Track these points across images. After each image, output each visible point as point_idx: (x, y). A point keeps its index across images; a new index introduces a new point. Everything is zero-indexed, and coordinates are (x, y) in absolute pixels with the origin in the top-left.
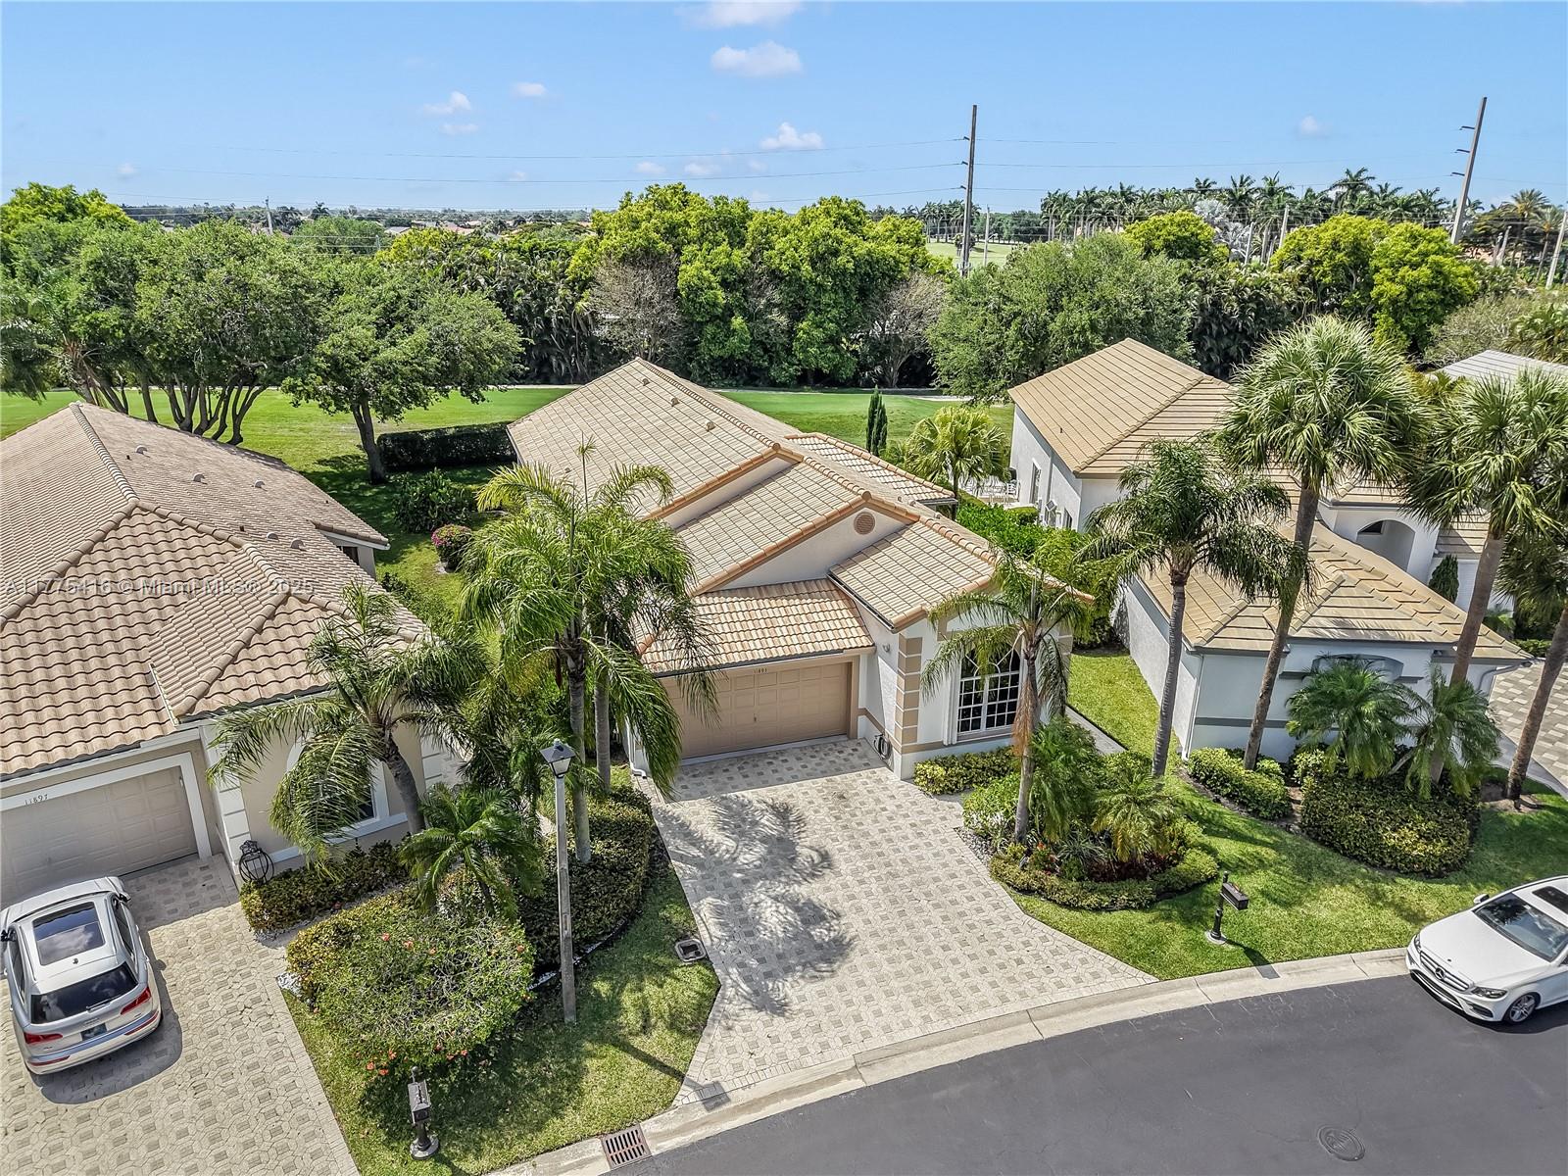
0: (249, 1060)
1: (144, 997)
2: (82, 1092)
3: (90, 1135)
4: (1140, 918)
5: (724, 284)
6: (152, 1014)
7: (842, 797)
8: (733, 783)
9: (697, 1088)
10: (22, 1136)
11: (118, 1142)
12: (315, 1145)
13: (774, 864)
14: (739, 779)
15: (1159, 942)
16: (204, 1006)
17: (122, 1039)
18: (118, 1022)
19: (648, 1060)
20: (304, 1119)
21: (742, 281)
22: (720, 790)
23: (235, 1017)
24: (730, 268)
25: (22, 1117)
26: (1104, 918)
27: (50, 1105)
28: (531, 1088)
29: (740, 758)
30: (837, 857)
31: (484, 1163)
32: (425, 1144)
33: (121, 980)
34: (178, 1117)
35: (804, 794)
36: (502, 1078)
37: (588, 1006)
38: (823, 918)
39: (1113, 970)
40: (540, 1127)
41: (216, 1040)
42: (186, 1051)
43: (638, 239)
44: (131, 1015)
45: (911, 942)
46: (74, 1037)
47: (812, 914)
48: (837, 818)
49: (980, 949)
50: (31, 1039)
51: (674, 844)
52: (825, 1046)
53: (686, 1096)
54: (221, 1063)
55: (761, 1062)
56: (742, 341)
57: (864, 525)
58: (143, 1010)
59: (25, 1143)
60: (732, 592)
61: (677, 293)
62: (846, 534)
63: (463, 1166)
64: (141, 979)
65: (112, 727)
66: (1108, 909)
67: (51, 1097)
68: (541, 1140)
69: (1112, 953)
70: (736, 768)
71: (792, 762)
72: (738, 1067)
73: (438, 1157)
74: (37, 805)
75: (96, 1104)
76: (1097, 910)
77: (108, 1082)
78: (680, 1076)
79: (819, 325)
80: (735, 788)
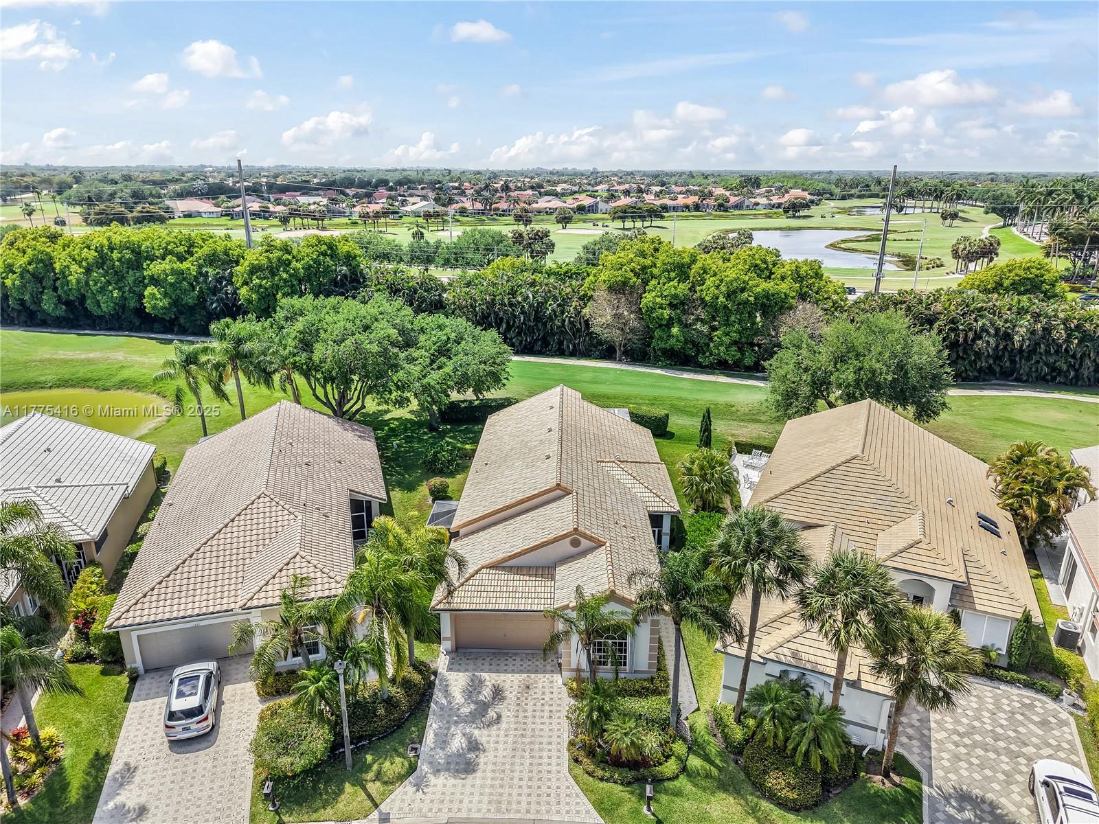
0: (235, 753)
1: (206, 719)
2: (180, 750)
3: (176, 767)
4: (617, 789)
5: (671, 305)
6: (208, 726)
7: (528, 687)
8: (483, 667)
9: (381, 813)
10: (157, 761)
11: (184, 773)
12: (241, 794)
13: (474, 716)
14: (487, 666)
15: (618, 804)
16: (230, 725)
17: (195, 734)
18: (196, 727)
19: (369, 796)
20: (242, 782)
21: (683, 303)
22: (474, 670)
23: (238, 733)
24: (675, 296)
25: (160, 754)
26: (603, 785)
27: (169, 752)
28: (321, 794)
29: (494, 653)
30: (504, 719)
31: (291, 819)
32: (274, 805)
33: (199, 710)
34: (204, 769)
35: (511, 681)
36: (312, 788)
37: (359, 765)
38: (478, 749)
39: (588, 812)
40: (316, 811)
41: (228, 741)
42: (217, 743)
43: (618, 276)
44: (199, 725)
45: (508, 772)
46: (180, 729)
47: (474, 746)
48: (518, 698)
49: (535, 783)
50: (167, 726)
51: (438, 695)
52: (440, 810)
53: (375, 815)
54: (226, 751)
55: (411, 809)
56: (678, 340)
57: (575, 543)
58: (204, 724)
59: (157, 764)
60: (504, 568)
61: (640, 309)
62: (565, 547)
63: (283, 818)
64: (206, 712)
65: (225, 600)
66: (607, 780)
67: (170, 749)
68: (314, 816)
69: (593, 804)
70: (488, 659)
71: (518, 663)
72: (401, 809)
73: (277, 812)
74: (195, 627)
75: (182, 756)
76: (602, 779)
77: (189, 748)
78: (376, 806)
79: (727, 334)
80: (482, 670)
